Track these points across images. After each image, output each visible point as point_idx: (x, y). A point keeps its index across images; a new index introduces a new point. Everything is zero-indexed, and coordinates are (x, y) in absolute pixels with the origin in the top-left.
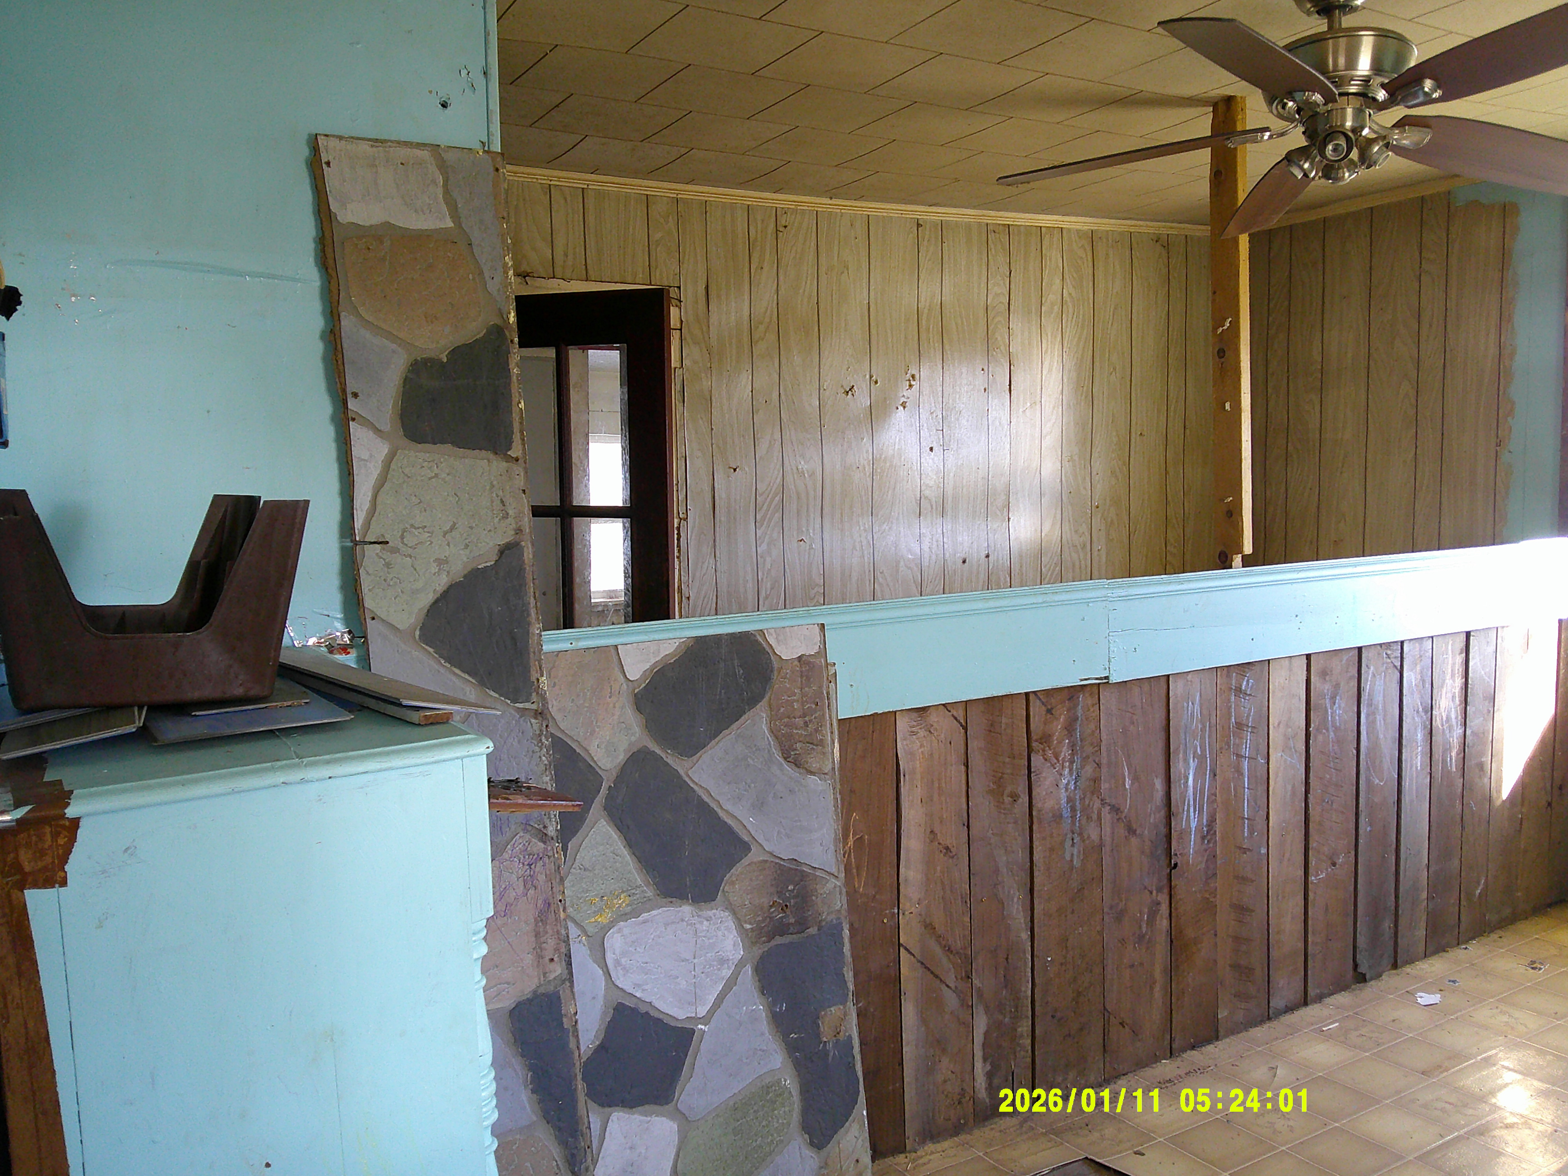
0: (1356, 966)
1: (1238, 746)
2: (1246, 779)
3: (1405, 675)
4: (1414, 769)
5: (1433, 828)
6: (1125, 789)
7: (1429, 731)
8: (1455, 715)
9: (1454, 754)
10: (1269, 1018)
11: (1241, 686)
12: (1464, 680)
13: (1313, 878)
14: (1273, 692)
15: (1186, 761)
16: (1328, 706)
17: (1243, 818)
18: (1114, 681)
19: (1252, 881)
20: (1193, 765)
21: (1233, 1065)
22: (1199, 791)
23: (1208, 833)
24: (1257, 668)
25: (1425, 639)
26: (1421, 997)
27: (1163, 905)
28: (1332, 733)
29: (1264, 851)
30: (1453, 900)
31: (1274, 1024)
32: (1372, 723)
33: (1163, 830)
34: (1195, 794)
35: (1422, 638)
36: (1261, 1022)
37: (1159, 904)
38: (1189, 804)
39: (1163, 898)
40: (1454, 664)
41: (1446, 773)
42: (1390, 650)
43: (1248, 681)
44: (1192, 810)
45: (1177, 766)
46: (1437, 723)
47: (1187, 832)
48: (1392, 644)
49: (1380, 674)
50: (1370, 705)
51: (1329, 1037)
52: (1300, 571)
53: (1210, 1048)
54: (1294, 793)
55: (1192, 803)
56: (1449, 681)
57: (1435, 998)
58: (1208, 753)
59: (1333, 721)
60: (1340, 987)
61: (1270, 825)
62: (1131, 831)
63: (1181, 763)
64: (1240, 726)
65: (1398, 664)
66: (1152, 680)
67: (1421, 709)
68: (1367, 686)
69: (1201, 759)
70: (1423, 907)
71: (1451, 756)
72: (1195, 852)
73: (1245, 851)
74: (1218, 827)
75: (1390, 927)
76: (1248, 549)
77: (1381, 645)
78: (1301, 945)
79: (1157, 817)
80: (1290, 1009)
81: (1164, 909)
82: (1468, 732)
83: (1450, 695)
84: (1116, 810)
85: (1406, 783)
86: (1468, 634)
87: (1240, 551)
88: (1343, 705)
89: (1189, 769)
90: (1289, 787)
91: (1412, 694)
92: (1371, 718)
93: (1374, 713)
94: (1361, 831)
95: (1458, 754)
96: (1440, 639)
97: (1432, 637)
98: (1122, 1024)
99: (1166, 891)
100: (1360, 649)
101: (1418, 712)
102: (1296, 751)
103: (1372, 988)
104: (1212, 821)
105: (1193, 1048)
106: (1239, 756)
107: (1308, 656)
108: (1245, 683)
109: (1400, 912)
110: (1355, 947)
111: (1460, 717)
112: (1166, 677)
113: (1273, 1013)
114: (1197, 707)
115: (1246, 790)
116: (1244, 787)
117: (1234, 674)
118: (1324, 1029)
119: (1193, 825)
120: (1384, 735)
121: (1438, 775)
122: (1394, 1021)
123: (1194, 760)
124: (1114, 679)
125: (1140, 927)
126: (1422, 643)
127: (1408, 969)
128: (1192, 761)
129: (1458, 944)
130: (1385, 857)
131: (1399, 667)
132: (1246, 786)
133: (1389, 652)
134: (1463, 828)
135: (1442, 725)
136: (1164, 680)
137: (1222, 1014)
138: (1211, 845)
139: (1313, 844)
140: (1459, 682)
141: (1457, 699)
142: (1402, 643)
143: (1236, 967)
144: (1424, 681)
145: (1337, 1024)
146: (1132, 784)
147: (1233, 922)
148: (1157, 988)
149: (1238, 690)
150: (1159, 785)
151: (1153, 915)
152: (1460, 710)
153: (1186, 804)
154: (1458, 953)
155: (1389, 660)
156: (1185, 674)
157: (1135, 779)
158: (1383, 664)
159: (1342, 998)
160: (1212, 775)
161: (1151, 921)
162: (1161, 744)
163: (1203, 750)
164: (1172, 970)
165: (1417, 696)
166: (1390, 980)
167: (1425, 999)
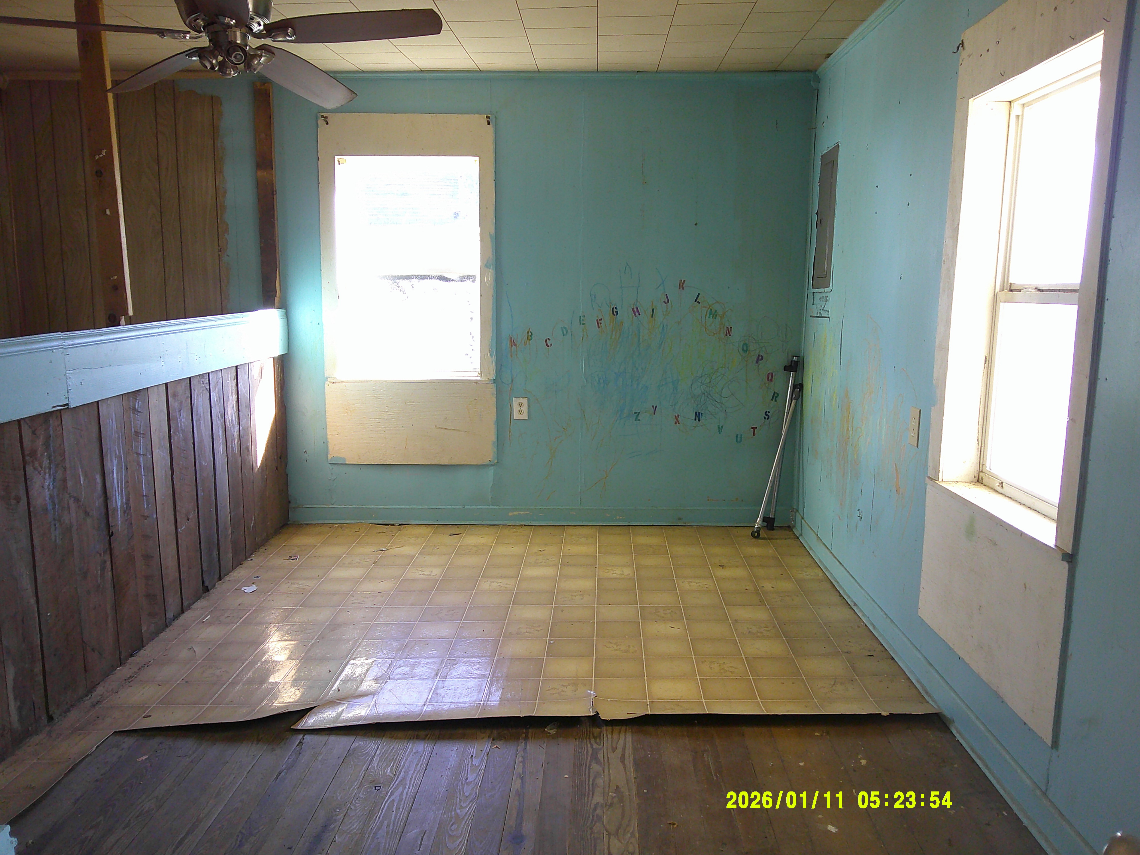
0: (203, 582)
1: (137, 447)
2: (143, 470)
3: (211, 394)
4: (220, 453)
5: (230, 490)
6: (81, 485)
7: (224, 429)
8: (235, 418)
9: (236, 442)
10: (167, 626)
11: (135, 406)
12: (237, 396)
13: (180, 530)
14: (151, 409)
15: (112, 461)
16: (178, 416)
17: (143, 496)
18: (72, 407)
19: (151, 537)
20: (115, 462)
21: (164, 656)
22: (119, 481)
23: (127, 509)
24: (142, 393)
25: (218, 371)
26: (246, 589)
27: (108, 562)
28: (181, 434)
29: (155, 516)
30: (242, 533)
31: (171, 628)
32: (199, 426)
33: (103, 510)
34: (118, 483)
35: (217, 371)
36: (163, 630)
37: (105, 562)
38: (115, 490)
39: (107, 558)
40: (232, 386)
41: (234, 454)
42: (204, 378)
43: (138, 403)
44: (117, 493)
45: (108, 465)
46: (227, 424)
47: (115, 510)
48: (204, 375)
49: (200, 395)
50: (197, 415)
51: (210, 623)
52: (160, 327)
53: (142, 652)
54: (166, 475)
55: (117, 489)
56: (230, 397)
57: (254, 588)
58: (122, 454)
59: (181, 427)
60: (198, 598)
61: (157, 499)
62: (87, 514)
63: (109, 461)
64: (137, 433)
65: (208, 387)
66: (89, 405)
67: (220, 416)
68: (195, 402)
69: (120, 458)
70: (229, 539)
71: (235, 444)
72: (122, 523)
73: (146, 517)
74: (132, 504)
75: (216, 555)
76: (131, 313)
77: (199, 375)
78: (177, 574)
79: (99, 502)
80: (176, 617)
81: (109, 563)
82: (241, 428)
83: (232, 406)
84: (77, 500)
85: (217, 463)
86: (236, 367)
87: (126, 313)
88: (185, 416)
89: (113, 466)
90: (164, 472)
91: (215, 406)
92: (198, 423)
93: (199, 420)
94: (199, 496)
95: (238, 442)
96: (225, 370)
97: (221, 370)
98: (93, 650)
99: (108, 552)
100: (190, 378)
101: (218, 417)
102: (165, 448)
103: (214, 594)
104: (128, 500)
105: (132, 655)
106: (139, 454)
107: (166, 384)
108: (137, 404)
109: (220, 543)
110: (202, 571)
111: (237, 419)
112: (96, 403)
113: (168, 622)
114: (114, 423)
115: (143, 477)
116: (142, 475)
117: (131, 398)
118: (204, 620)
119: (119, 504)
120: (205, 434)
121: (230, 456)
122: (239, 605)
123: (115, 459)
124: (72, 405)
125: (97, 581)
126: (217, 374)
127: (227, 578)
128: (114, 460)
129: (246, 559)
130: (211, 510)
131: (208, 390)
132: (143, 474)
133: (203, 380)
134: (243, 488)
135: (230, 425)
136: (96, 404)
137: (144, 629)
138: (129, 517)
139: (178, 508)
140: (235, 397)
141: (235, 408)
142: (209, 374)
143: (148, 596)
144: (220, 398)
145: (209, 616)
146: (85, 480)
147: (144, 567)
148: (110, 618)
149: (134, 409)
150: (98, 478)
151: (103, 569)
152: (236, 414)
153: (114, 490)
154: (248, 563)
155: (203, 385)
156: (106, 400)
157: (86, 476)
158: (201, 388)
159: (200, 604)
160: (126, 468)
161: (102, 575)
162: (97, 451)
163: (120, 452)
164: (116, 607)
165: (218, 408)
166: (221, 587)
167: (249, 590)
